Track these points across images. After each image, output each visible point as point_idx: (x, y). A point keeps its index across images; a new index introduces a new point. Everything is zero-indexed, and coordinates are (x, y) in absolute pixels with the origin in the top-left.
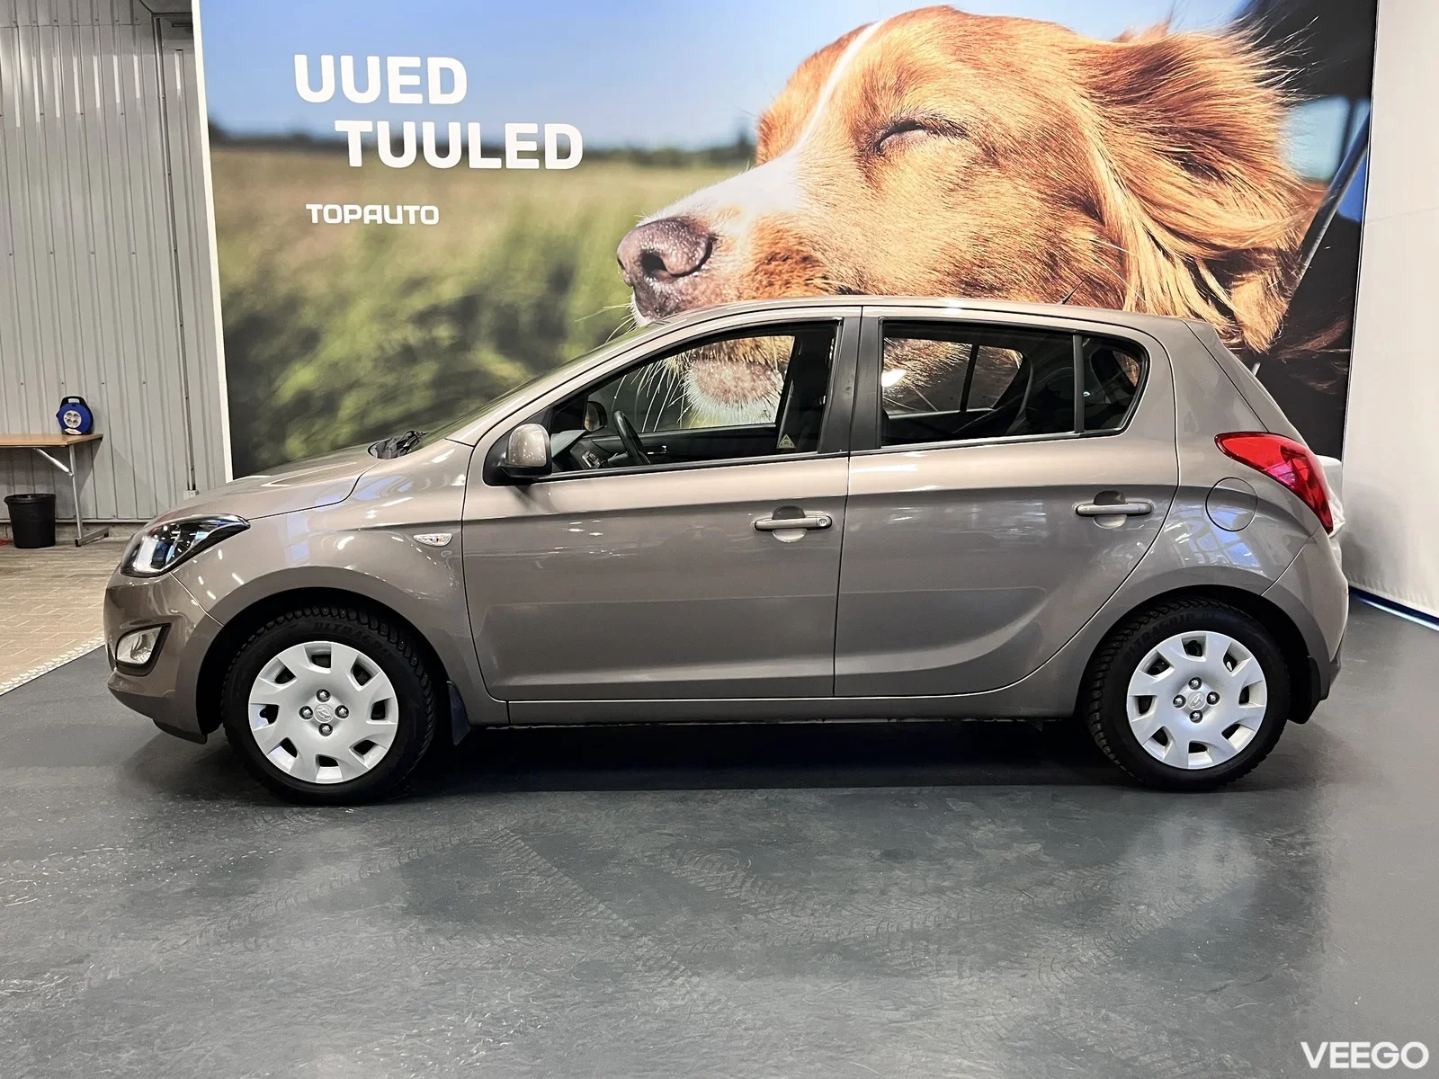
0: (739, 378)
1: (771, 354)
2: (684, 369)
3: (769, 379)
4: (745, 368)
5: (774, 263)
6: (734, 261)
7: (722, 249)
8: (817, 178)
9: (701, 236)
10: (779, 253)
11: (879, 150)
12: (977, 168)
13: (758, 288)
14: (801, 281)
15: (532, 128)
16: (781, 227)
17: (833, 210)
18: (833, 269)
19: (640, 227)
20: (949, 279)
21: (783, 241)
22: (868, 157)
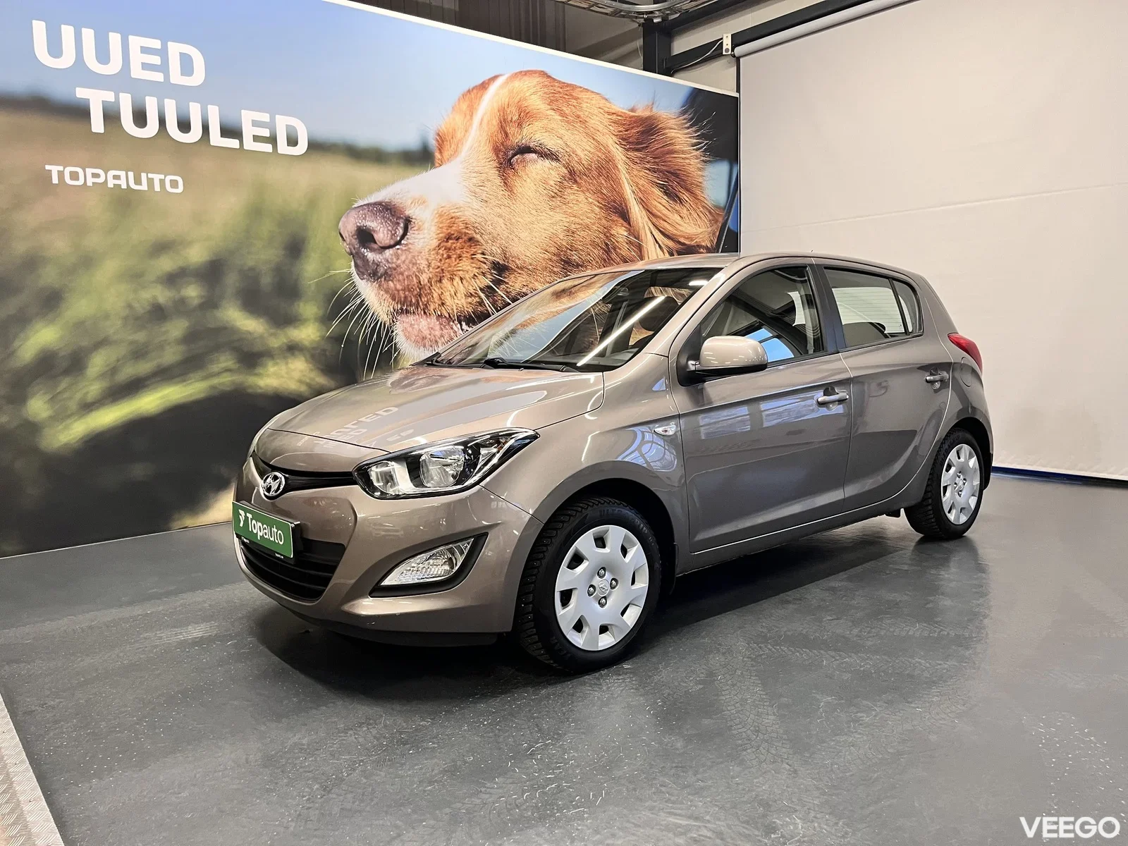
0: (432, 328)
1: (452, 309)
2: (393, 321)
3: (452, 328)
4: (436, 321)
5: (451, 241)
6: (424, 238)
7: (415, 228)
8: (474, 180)
9: (400, 218)
10: (453, 234)
11: (511, 164)
12: (566, 183)
13: (441, 260)
14: (468, 255)
15: (265, 117)
16: (453, 215)
17: (485, 204)
18: (488, 247)
19: (355, 208)
20: (555, 258)
21: (455, 225)
22: (504, 168)
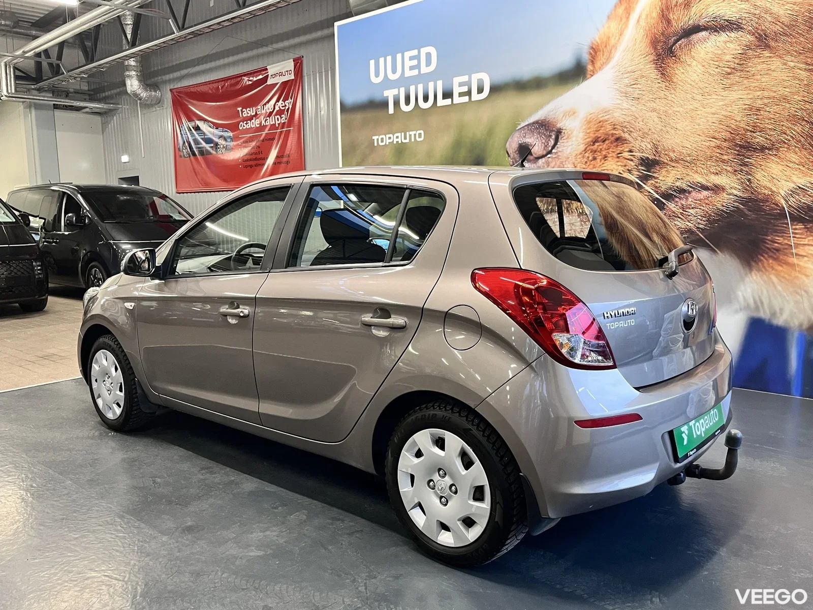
4: (577, 217)
5: (597, 144)
6: (572, 145)
7: (564, 138)
8: (626, 81)
9: (553, 131)
10: (600, 137)
11: (672, 52)
12: (750, 52)
13: (586, 162)
14: (614, 155)
16: (601, 119)
17: (637, 102)
18: (636, 145)
19: (519, 129)
20: (725, 144)
21: (603, 128)
22: (663, 59)
